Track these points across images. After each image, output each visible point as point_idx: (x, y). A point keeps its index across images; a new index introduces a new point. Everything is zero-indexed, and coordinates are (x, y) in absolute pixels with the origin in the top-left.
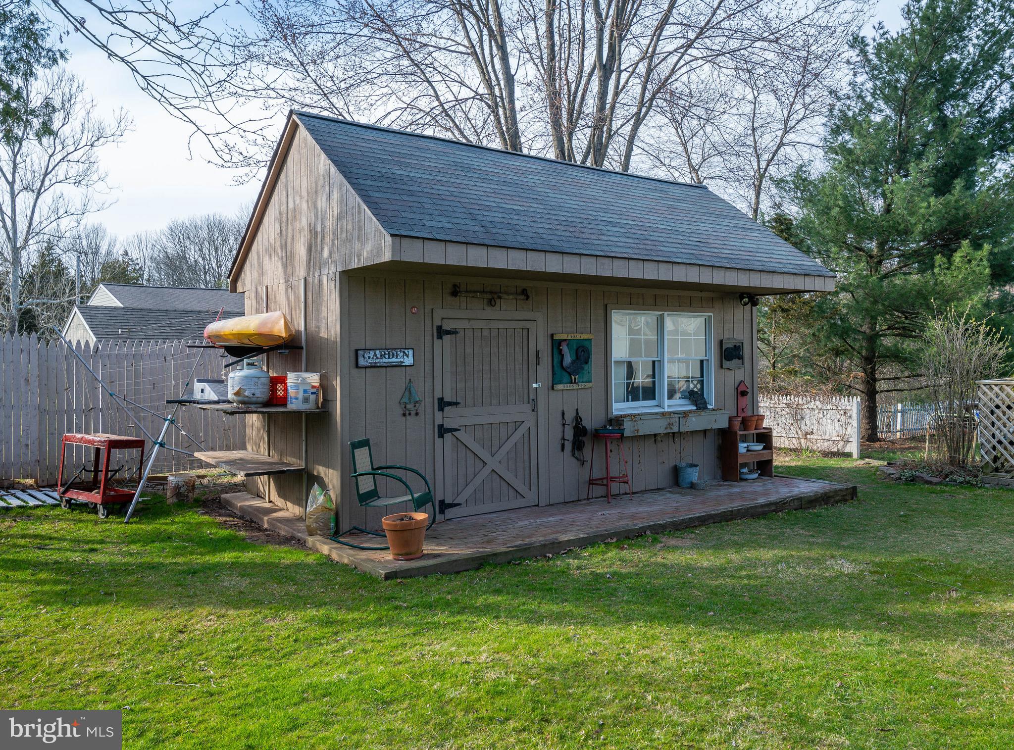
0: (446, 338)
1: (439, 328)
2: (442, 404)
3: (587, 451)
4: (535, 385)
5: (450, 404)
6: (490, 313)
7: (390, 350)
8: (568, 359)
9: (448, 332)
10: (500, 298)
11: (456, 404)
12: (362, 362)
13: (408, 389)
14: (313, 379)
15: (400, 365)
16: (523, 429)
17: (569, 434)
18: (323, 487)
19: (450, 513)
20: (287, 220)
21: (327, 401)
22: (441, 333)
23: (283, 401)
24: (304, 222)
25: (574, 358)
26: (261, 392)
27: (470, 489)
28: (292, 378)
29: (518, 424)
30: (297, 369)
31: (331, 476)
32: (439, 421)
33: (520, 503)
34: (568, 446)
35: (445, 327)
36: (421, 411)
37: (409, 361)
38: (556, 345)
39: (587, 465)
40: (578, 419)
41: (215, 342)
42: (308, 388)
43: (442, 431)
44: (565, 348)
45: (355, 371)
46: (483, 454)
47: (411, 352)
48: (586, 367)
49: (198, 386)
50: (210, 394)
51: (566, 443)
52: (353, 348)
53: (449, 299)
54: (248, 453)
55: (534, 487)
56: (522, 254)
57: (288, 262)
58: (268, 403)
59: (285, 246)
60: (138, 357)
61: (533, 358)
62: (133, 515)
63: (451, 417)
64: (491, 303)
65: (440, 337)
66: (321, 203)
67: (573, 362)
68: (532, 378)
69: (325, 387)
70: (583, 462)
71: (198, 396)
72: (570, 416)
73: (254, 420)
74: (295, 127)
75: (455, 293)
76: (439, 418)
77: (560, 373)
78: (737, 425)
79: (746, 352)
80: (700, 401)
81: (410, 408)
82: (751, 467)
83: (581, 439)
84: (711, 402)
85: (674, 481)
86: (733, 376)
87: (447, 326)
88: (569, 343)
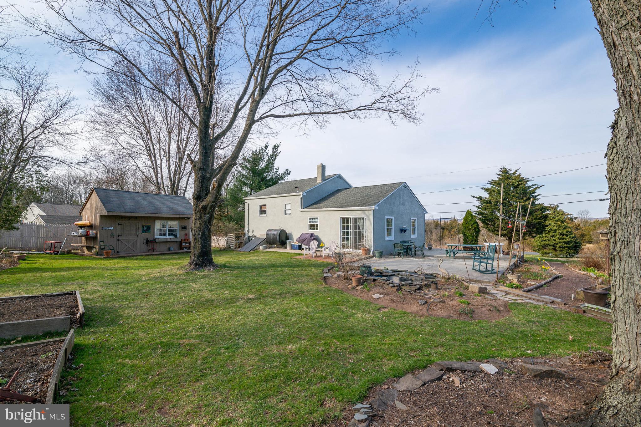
2: (118, 236)
3: (149, 244)
4: (138, 233)
5: (120, 236)
6: (129, 221)
7: (109, 227)
8: (145, 229)
10: (131, 219)
11: (122, 236)
12: (103, 229)
13: (112, 233)
14: (95, 231)
17: (145, 241)
18: (95, 248)
19: (119, 253)
20: (91, 205)
21: (97, 235)
22: (119, 224)
23: (89, 235)
24: (94, 206)
25: (147, 228)
26: (85, 233)
27: (123, 250)
28: (90, 231)
29: (134, 239)
30: (92, 230)
31: (97, 247)
33: (134, 252)
34: (145, 243)
36: (115, 237)
37: (112, 229)
38: (143, 226)
40: (147, 239)
41: (76, 225)
42: (94, 233)
43: (118, 240)
44: (145, 227)
46: (127, 244)
47: (113, 227)
48: (149, 230)
49: (72, 233)
50: (75, 234)
52: (102, 226)
54: (82, 244)
55: (137, 250)
57: (91, 212)
58: (86, 235)
59: (91, 209)
60: (58, 227)
61: (138, 228)
63: (120, 238)
64: (129, 220)
66: (97, 203)
68: (137, 231)
69: (97, 233)
70: (148, 246)
71: (72, 234)
72: (145, 238)
73: (83, 238)
74: (93, 190)
75: (122, 218)
76: (118, 238)
77: (144, 231)
78: (183, 240)
79: (187, 228)
80: (176, 236)
81: (112, 236)
82: (186, 248)
83: (148, 242)
84: (178, 236)
85: (169, 249)
86: (185, 232)
87: (120, 223)
88: (145, 226)
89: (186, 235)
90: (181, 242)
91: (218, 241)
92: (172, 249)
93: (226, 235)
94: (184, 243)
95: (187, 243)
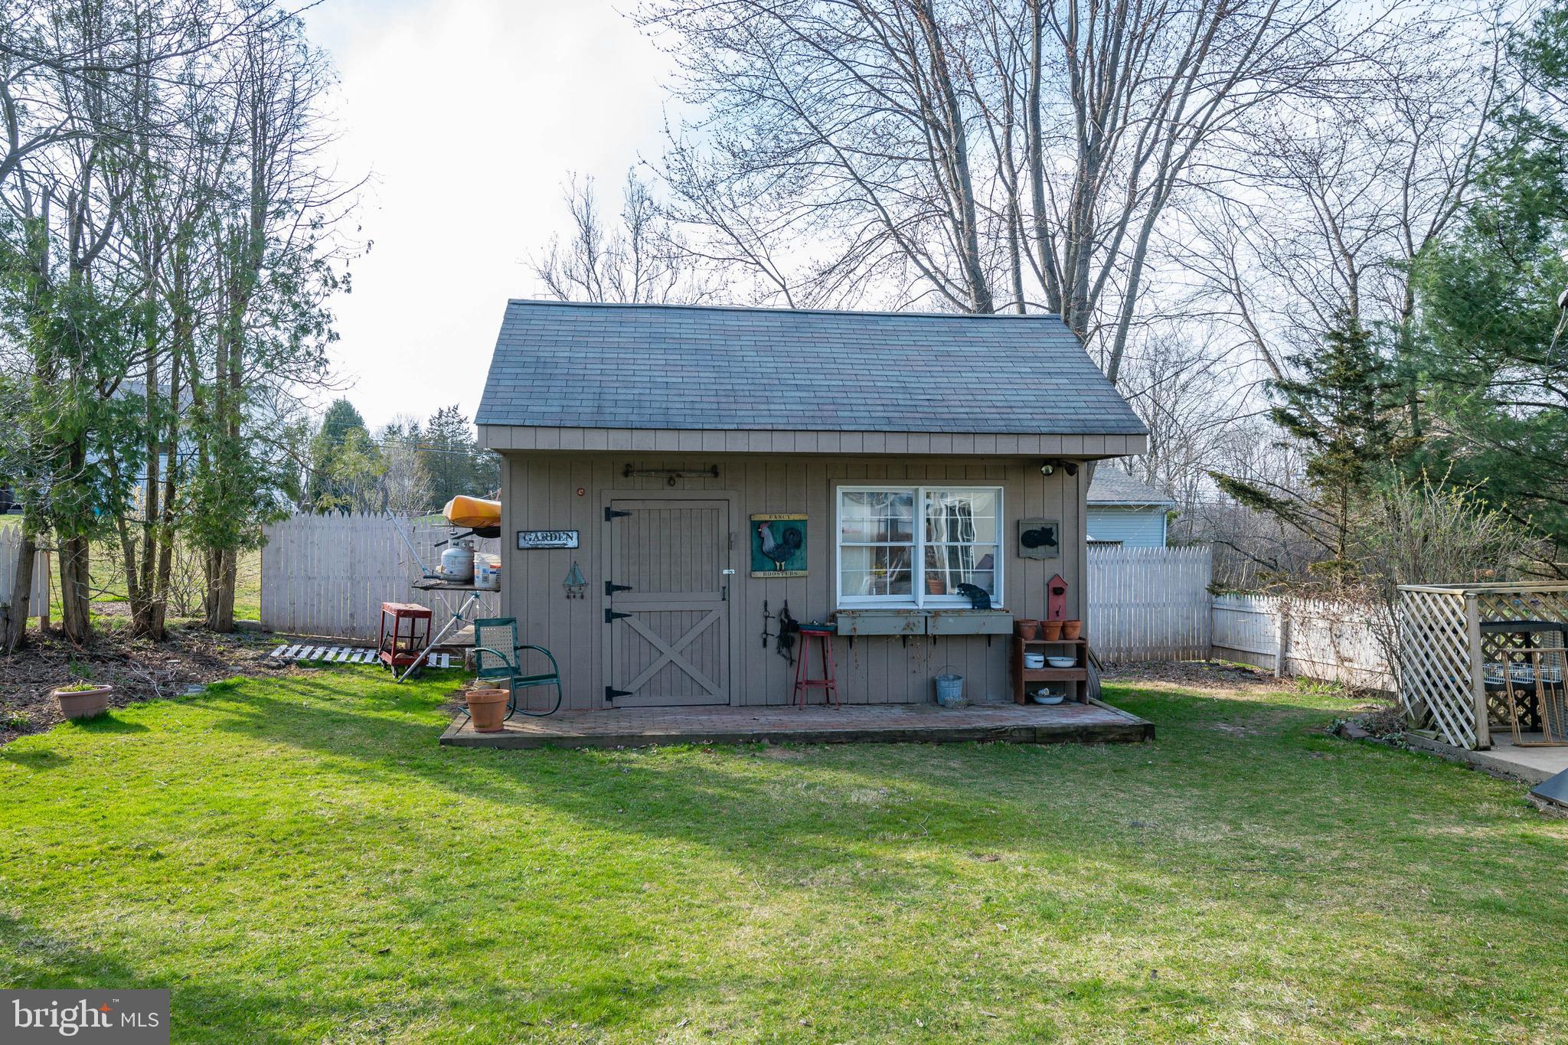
0: (616, 520)
1: (607, 510)
2: (610, 588)
4: (726, 572)
5: (619, 588)
6: (669, 492)
7: (553, 533)
8: (770, 543)
9: (617, 514)
10: (679, 476)
11: (629, 588)
12: (522, 544)
13: (573, 572)
14: (492, 559)
15: (563, 548)
16: (710, 619)
17: (774, 628)
19: (618, 701)
22: (610, 514)
25: (780, 541)
27: (643, 679)
29: (704, 614)
32: (606, 605)
33: (705, 699)
34: (773, 642)
35: (615, 509)
36: (587, 594)
37: (573, 543)
39: (795, 664)
40: (786, 610)
42: (487, 567)
43: (610, 616)
44: (766, 531)
45: (516, 552)
46: (660, 642)
47: (575, 535)
48: (798, 553)
51: (770, 639)
52: (515, 530)
53: (622, 479)
55: (724, 683)
56: (627, 434)
61: (724, 542)
62: (410, 676)
63: (620, 603)
64: (671, 482)
65: (608, 519)
67: (778, 547)
68: (723, 561)
70: (790, 661)
72: (775, 608)
75: (626, 474)
76: (606, 603)
77: (762, 559)
78: (1029, 632)
79: (1065, 536)
80: (979, 598)
81: (574, 590)
82: (1056, 687)
83: (790, 633)
84: (998, 599)
85: (934, 696)
86: (1041, 568)
87: (616, 507)
88: (771, 525)
89: (1058, 591)
90: (1015, 643)
91: (1336, 637)
92: (952, 691)
93: (1389, 595)
94: (1032, 649)
95: (1062, 650)
